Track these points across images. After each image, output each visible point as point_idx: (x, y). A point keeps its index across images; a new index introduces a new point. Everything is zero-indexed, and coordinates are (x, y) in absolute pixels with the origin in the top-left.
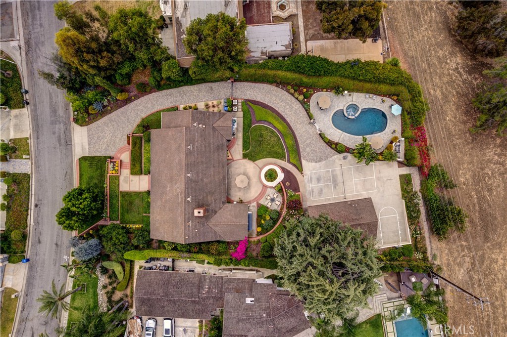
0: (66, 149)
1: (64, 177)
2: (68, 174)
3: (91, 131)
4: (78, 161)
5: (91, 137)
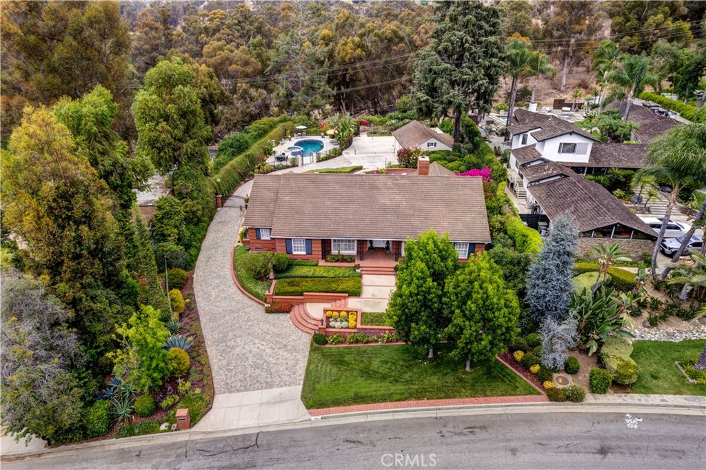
0: (269, 447)
1: (362, 448)
2: (352, 437)
3: (233, 385)
4: (317, 410)
5: (249, 384)
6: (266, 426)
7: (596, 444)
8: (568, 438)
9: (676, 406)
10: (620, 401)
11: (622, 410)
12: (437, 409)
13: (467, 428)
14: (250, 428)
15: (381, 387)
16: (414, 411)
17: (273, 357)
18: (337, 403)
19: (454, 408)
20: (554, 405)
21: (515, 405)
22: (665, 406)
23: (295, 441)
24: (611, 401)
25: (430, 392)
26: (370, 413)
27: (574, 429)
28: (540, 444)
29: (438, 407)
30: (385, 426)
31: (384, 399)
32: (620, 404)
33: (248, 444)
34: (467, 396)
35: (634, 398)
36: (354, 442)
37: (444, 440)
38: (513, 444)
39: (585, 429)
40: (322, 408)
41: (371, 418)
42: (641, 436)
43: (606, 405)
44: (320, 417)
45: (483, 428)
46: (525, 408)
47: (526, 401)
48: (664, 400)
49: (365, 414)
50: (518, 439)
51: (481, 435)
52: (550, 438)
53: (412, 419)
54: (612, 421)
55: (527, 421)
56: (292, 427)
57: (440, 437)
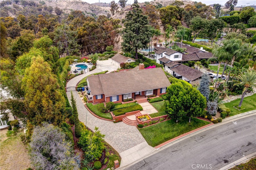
0: (151, 162)
1: (178, 152)
2: (173, 150)
3: (123, 148)
4: (157, 146)
5: (128, 146)
6: (144, 157)
7: (232, 131)
8: (225, 131)
9: (240, 117)
10: (229, 119)
11: (231, 121)
12: (189, 135)
13: (201, 137)
14: (139, 159)
15: (170, 134)
16: (184, 137)
17: (129, 136)
18: (161, 142)
19: (194, 133)
20: (216, 125)
21: (207, 128)
22: (238, 117)
23: (157, 157)
24: (227, 120)
25: (184, 131)
26: (173, 142)
27: (225, 129)
28: (221, 135)
29: (189, 134)
30: (180, 144)
31: (174, 137)
32: (230, 120)
33: (143, 164)
34: (195, 129)
35: (231, 117)
36: (175, 151)
37: (198, 142)
38: (215, 137)
39: (227, 128)
40: (158, 145)
41: (174, 143)
42: (239, 125)
43: (227, 121)
44: (159, 148)
45: (204, 135)
46: (210, 127)
47: (209, 126)
48: (237, 116)
49: (171, 143)
50: (215, 135)
51: (206, 137)
52: (221, 133)
53: (185, 140)
54: (231, 124)
55: (213, 130)
56: (153, 154)
57: (196, 142)
